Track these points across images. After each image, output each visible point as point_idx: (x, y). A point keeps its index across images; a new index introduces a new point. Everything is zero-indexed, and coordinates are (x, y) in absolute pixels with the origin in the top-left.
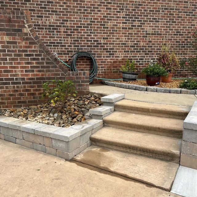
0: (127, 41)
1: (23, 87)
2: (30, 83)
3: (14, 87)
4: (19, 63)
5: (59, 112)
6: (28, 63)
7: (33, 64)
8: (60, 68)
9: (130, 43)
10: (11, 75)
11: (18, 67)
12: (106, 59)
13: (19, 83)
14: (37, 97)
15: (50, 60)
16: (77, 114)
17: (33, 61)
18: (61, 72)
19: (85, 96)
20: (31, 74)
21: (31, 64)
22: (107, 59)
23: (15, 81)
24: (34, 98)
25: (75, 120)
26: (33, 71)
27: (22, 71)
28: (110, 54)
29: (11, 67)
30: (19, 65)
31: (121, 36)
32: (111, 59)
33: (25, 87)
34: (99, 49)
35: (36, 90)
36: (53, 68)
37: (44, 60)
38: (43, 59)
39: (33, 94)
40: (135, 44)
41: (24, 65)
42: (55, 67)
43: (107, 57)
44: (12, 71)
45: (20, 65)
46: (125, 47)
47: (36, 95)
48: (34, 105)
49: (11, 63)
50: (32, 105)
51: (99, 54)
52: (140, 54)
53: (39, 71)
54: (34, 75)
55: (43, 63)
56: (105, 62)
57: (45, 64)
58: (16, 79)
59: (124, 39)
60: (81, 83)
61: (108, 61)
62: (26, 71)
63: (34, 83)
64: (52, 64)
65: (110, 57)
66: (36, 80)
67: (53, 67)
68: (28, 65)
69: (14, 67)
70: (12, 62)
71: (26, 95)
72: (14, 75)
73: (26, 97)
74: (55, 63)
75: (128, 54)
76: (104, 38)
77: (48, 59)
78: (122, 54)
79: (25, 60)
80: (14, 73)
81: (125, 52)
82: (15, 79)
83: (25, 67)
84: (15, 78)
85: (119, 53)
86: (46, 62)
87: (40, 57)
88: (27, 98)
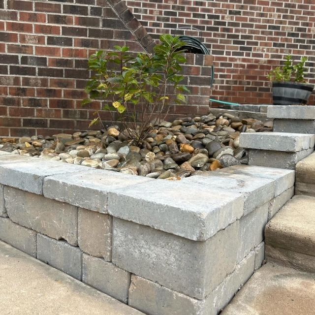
0: (281, 22)
1: (39, 82)
2: (59, 73)
3: (16, 81)
4: (33, 17)
5: (132, 144)
6: (58, 19)
7: (70, 22)
8: (139, 40)
9: (288, 27)
10: (11, 48)
11: (28, 28)
12: (231, 59)
13: (31, 71)
14: (75, 112)
15: (116, 16)
16: (192, 152)
17: (71, 13)
18: (140, 49)
19: (198, 118)
20: (63, 49)
21: (66, 23)
22: (236, 60)
23: (20, 65)
24: (66, 114)
25: (187, 166)
26: (68, 42)
27: (40, 40)
28: (242, 48)
29: (12, 26)
30: (33, 21)
31: (270, 10)
32: (244, 60)
33: (44, 83)
34: (219, 35)
35: (74, 94)
36: (121, 38)
37: (100, 15)
38: (96, 11)
39: (65, 104)
40: (300, 30)
41: (47, 24)
42: (127, 35)
43: (234, 54)
44: (13, 38)
45: (37, 21)
46: (277, 34)
47: (72, 107)
48: (64, 132)
49: (13, 16)
50: (60, 132)
51: (218, 47)
52: (308, 53)
53: (85, 43)
54: (70, 53)
55: (95, 22)
56: (230, 65)
57: (101, 25)
58: (24, 60)
59: (275, 16)
60: (191, 83)
61: (238, 62)
62: (51, 41)
63: (69, 74)
64: (119, 27)
65: (242, 54)
66: (74, 68)
67: (120, 35)
68: (57, 23)
69: (21, 28)
70: (15, 14)
71: (46, 106)
72: (19, 49)
73: (45, 110)
74: (126, 25)
75: (282, 51)
76: (231, 12)
77: (109, 12)
78: (268, 50)
79: (50, 9)
80: (19, 43)
81: (275, 45)
82: (20, 59)
83: (48, 29)
84: (20, 56)
85: (261, 47)
86: (104, 20)
87: (89, 6)
88: (48, 113)
